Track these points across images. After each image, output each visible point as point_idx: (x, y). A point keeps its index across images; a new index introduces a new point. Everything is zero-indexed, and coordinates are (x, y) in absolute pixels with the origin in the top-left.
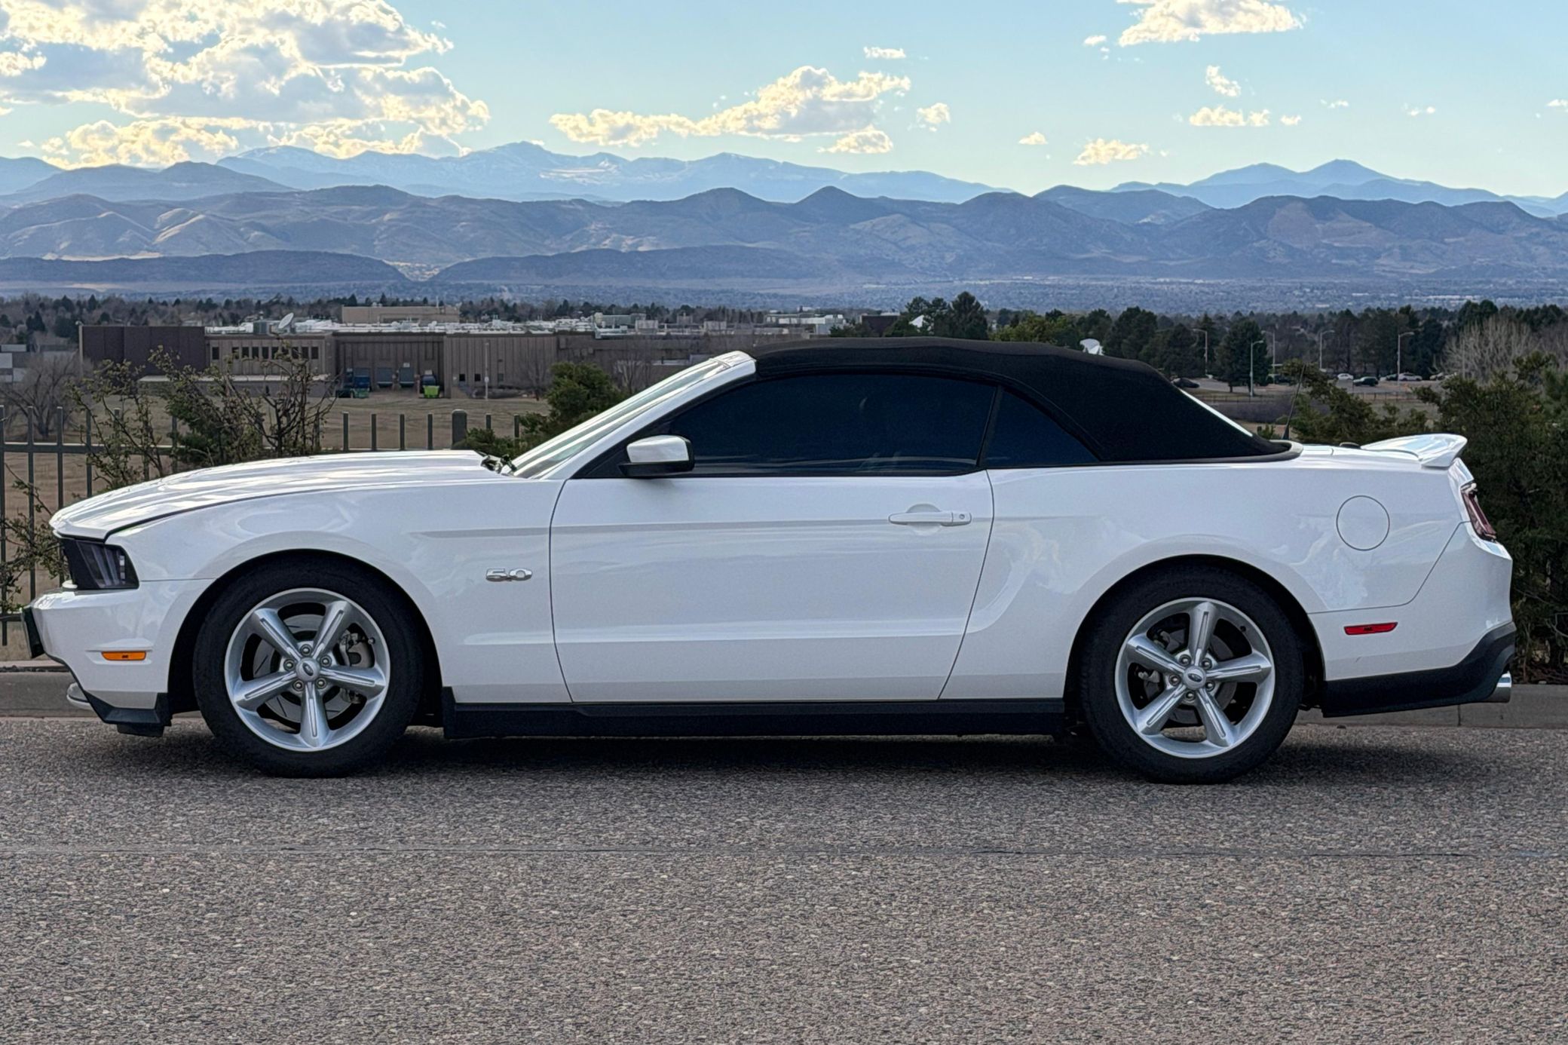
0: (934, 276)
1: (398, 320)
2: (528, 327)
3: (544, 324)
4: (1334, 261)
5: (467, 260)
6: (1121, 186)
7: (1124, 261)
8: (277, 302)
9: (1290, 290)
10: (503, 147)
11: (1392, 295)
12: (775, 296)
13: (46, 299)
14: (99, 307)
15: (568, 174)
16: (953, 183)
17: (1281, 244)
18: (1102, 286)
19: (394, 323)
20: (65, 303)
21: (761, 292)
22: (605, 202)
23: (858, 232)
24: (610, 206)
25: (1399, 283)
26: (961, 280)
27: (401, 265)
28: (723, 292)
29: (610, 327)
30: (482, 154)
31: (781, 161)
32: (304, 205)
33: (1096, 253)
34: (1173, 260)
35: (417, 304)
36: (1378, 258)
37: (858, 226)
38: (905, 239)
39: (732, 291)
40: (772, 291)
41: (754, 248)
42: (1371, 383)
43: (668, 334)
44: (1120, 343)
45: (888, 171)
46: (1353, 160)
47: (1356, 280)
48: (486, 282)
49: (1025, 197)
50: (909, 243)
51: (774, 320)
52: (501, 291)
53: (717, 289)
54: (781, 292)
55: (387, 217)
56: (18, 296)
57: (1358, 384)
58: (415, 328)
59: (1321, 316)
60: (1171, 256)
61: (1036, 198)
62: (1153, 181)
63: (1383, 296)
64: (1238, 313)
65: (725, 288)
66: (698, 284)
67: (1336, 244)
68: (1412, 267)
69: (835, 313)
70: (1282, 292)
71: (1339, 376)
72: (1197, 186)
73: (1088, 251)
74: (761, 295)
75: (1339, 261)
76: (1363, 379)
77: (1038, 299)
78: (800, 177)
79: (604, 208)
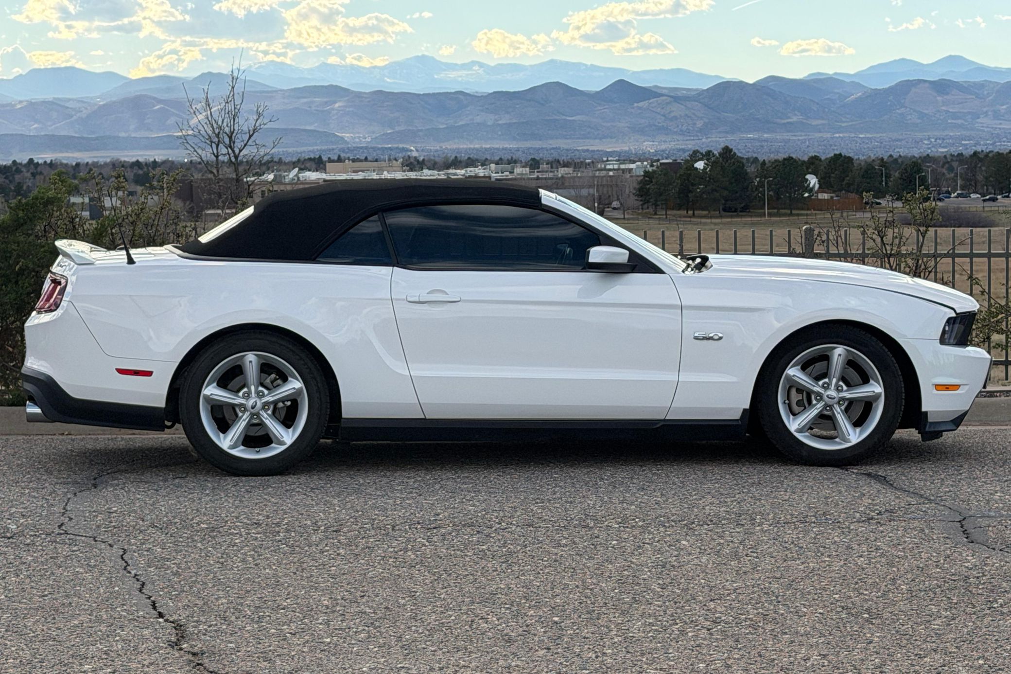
0: (690, 136)
1: (363, 171)
2: (448, 174)
3: (458, 171)
4: (949, 121)
5: (389, 132)
6: (810, 75)
7: (813, 124)
8: (272, 161)
9: (921, 140)
10: (410, 59)
11: (988, 142)
12: (588, 150)
13: (125, 161)
14: (159, 166)
15: (452, 75)
16: (701, 76)
17: (914, 111)
18: (799, 140)
19: (360, 173)
20: (137, 164)
21: (578, 148)
22: (477, 92)
23: (640, 108)
24: (480, 95)
25: (992, 134)
26: (707, 138)
27: (347, 136)
28: (553, 149)
29: (498, 173)
30: (398, 64)
31: (589, 64)
32: (284, 98)
33: (795, 119)
34: (844, 122)
35: (361, 161)
36: (978, 118)
37: (641, 104)
38: (670, 112)
39: (559, 148)
40: (585, 148)
41: (574, 120)
42: (994, 200)
43: (538, 177)
44: (829, 177)
45: (658, 68)
46: (961, 55)
47: (964, 133)
48: (401, 146)
49: (747, 84)
50: (672, 114)
51: (603, 166)
52: (411, 151)
53: (549, 147)
54: (591, 148)
55: (337, 105)
56: (108, 160)
57: (984, 201)
58: (375, 176)
59: (945, 157)
60: (844, 119)
61: (754, 84)
62: (830, 72)
63: (982, 143)
64: (891, 156)
65: (554, 146)
66: (536, 144)
67: (951, 110)
68: (1001, 124)
69: (642, 161)
70: (916, 141)
71: (971, 195)
72: (858, 74)
73: (789, 118)
74: (578, 150)
75: (953, 121)
76: (987, 197)
77: (757, 149)
78: (602, 74)
79: (476, 96)
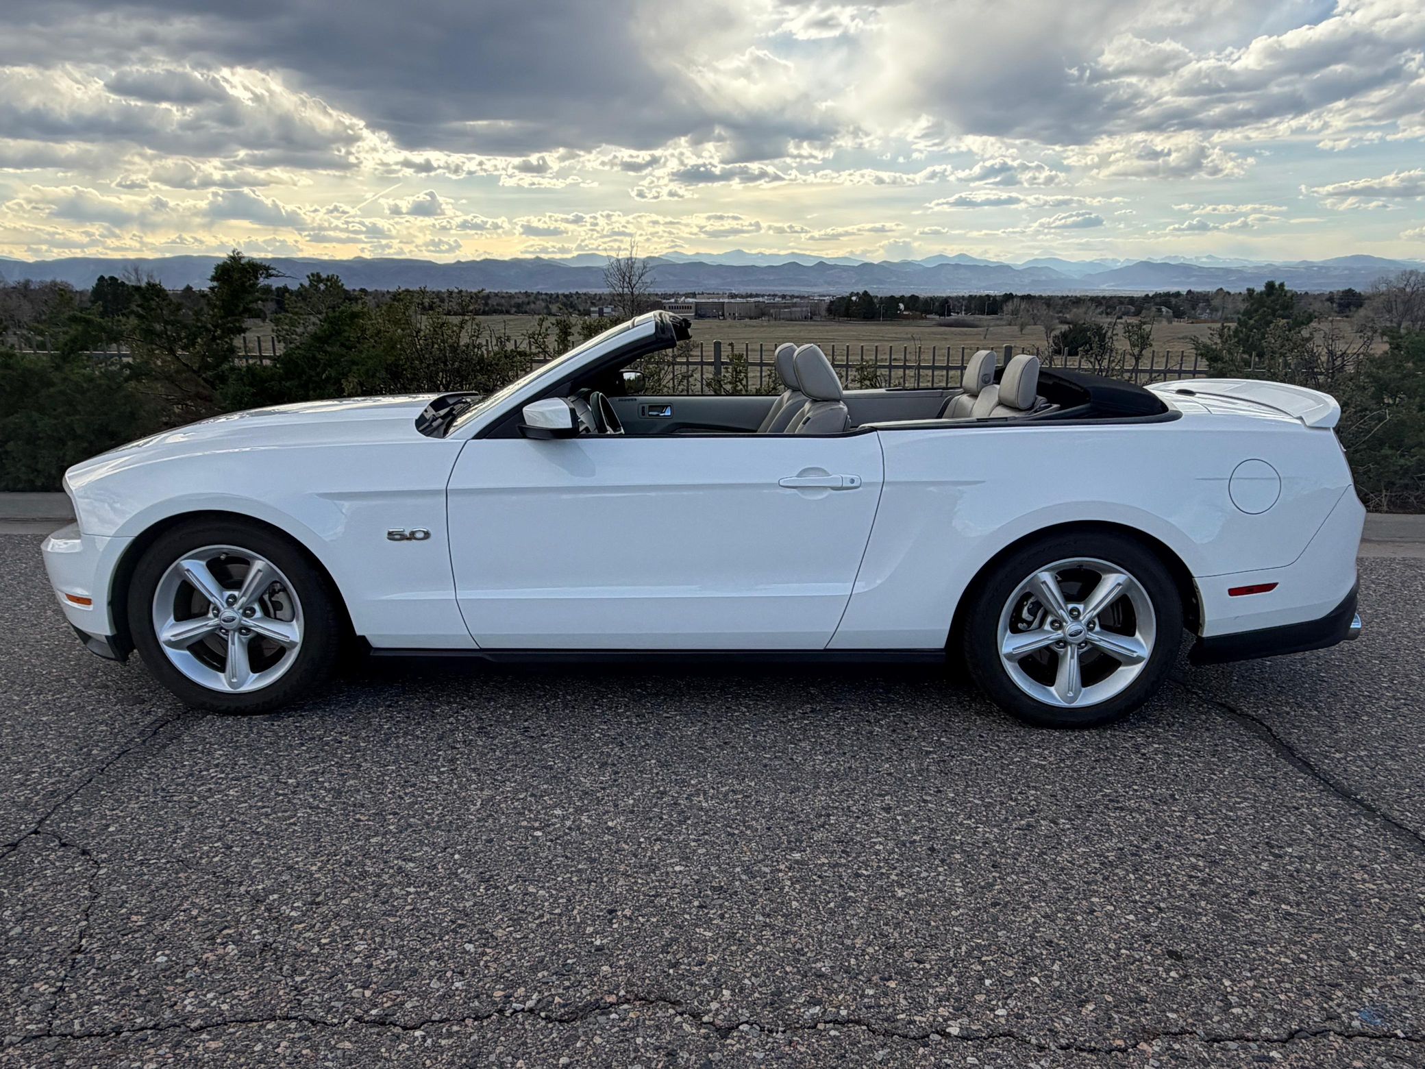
3: (751, 299)
5: (723, 282)
17: (945, 277)
18: (896, 288)
19: (711, 299)
28: (792, 290)
31: (808, 254)
37: (829, 272)
38: (841, 276)
39: (795, 290)
40: (805, 290)
41: (801, 278)
44: (909, 305)
45: (837, 257)
46: (966, 253)
47: (965, 287)
54: (808, 291)
58: (716, 300)
63: (973, 291)
66: (785, 288)
67: (959, 277)
72: (922, 261)
73: (892, 279)
